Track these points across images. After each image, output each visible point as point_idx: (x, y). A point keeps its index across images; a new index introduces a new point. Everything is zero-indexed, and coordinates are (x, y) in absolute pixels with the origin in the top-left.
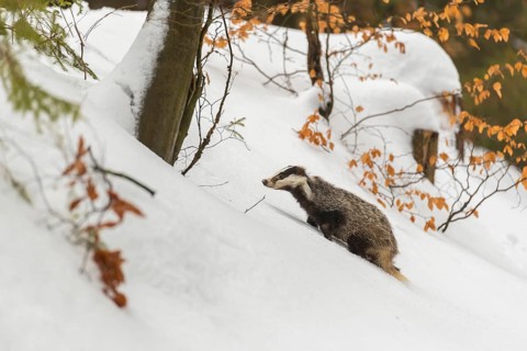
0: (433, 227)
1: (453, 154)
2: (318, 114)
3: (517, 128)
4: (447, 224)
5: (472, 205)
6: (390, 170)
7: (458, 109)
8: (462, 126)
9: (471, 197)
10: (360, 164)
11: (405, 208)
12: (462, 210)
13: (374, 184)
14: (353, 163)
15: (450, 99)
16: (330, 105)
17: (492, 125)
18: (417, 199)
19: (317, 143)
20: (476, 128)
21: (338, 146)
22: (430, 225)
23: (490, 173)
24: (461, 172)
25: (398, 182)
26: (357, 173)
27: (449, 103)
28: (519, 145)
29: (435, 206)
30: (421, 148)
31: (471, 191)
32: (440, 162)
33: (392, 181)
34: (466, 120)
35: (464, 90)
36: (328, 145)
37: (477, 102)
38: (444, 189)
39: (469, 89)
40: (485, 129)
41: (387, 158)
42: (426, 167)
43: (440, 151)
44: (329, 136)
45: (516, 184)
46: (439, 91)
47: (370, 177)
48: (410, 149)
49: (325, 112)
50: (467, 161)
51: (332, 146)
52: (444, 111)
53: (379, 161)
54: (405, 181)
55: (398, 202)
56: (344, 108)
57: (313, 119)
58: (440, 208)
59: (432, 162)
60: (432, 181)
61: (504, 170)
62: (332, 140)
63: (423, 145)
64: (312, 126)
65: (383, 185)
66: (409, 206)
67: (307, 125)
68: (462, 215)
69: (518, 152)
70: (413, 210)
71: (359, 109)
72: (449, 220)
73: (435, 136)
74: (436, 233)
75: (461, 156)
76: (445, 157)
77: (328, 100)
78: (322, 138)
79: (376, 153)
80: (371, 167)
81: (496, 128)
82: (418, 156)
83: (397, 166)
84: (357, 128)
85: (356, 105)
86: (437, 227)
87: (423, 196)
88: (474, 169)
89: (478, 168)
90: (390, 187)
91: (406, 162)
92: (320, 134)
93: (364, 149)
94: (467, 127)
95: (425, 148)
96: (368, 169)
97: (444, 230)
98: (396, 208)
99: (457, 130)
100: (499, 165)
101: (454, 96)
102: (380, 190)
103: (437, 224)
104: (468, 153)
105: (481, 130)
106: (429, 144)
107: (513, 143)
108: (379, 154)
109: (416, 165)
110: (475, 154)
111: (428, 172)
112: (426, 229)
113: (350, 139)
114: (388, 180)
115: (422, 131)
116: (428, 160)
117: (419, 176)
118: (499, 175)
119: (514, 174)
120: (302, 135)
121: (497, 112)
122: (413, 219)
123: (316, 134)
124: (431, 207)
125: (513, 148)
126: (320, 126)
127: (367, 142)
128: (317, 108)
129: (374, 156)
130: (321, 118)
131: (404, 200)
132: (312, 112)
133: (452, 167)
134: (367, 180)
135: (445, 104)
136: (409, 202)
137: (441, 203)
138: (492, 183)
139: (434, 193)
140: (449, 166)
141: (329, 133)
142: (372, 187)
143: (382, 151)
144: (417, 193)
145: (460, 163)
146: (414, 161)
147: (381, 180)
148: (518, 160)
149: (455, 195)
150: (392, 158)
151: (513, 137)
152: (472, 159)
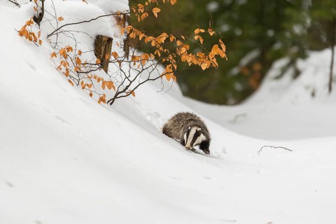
0: (104, 101)
1: (121, 53)
2: (33, 20)
3: (165, 38)
4: (113, 100)
5: (131, 88)
6: (78, 61)
7: (127, 24)
8: (128, 35)
9: (131, 82)
10: (58, 56)
11: (86, 87)
12: (124, 91)
13: (67, 70)
14: (54, 55)
15: (122, 16)
16: (41, 15)
17: (148, 36)
18: (95, 81)
19: (31, 40)
20: (138, 37)
21: (45, 43)
22: (102, 99)
23: (144, 68)
24: (125, 66)
25: (83, 69)
26: (56, 62)
27: (121, 19)
28: (165, 50)
29: (106, 87)
30: (100, 48)
31: (131, 79)
32: (112, 58)
33: (79, 68)
34: (131, 31)
35: (131, 11)
36: (38, 42)
37: (139, 20)
38: (114, 76)
39: (135, 11)
40: (144, 38)
41: (77, 53)
42: (102, 61)
43: (112, 51)
44: (39, 36)
45: (161, 76)
46: (115, 11)
47: (65, 65)
48: (93, 48)
49: (38, 19)
50: (130, 58)
51: (40, 42)
52: (117, 24)
53: (71, 54)
54: (88, 69)
55: (82, 83)
56: (51, 18)
57: (29, 23)
58: (110, 88)
59: (107, 57)
60: (106, 71)
61: (154, 66)
62: (41, 38)
63: (102, 45)
64: (28, 28)
65: (73, 70)
66: (90, 86)
67: (26, 26)
68: (124, 94)
69: (165, 55)
70: (92, 89)
71: (61, 19)
72: (116, 97)
73: (110, 40)
74: (106, 105)
75: (127, 55)
76: (115, 55)
77: (40, 11)
78: (34, 36)
79: (69, 49)
80: (65, 58)
81: (151, 38)
82: (97, 53)
83: (83, 59)
84: (58, 31)
85: (58, 16)
86: (107, 101)
87: (99, 80)
88: (134, 64)
89: (137, 64)
90: (78, 72)
91: (89, 56)
92: (34, 34)
93: (62, 46)
94: (131, 36)
95: (103, 48)
96: (63, 59)
97: (111, 104)
98: (80, 87)
99: (125, 37)
100: (151, 62)
101: (124, 15)
102: (71, 73)
103: (107, 99)
104: (131, 54)
105: (140, 39)
106: (106, 46)
107: (161, 49)
108: (72, 50)
109: (96, 59)
110: (135, 54)
111: (104, 64)
112: (99, 102)
113: (53, 38)
114: (76, 68)
115: (102, 36)
116: (104, 57)
117: (98, 66)
118: (150, 69)
119: (161, 70)
120: (21, 34)
121: (152, 27)
122: (91, 95)
123: (31, 33)
124: (104, 88)
125: (161, 52)
126: (34, 28)
127: (64, 41)
128: (32, 16)
129: (68, 51)
130: (35, 23)
131: (86, 81)
132: (29, 18)
133: (120, 62)
134: (62, 67)
135: (119, 19)
136: (89, 83)
137: (110, 85)
138: (145, 74)
139: (106, 78)
140: (118, 61)
141: (40, 32)
142: (65, 72)
143: (74, 48)
144: (95, 77)
145: (126, 59)
146: (95, 56)
147: (72, 67)
148: (164, 60)
149: (121, 81)
150: (80, 53)
151: (161, 44)
152: (133, 57)
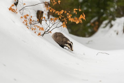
0: (40, 35)
1: (46, 17)
2: (14, 4)
3: (63, 12)
4: (43, 34)
5: (50, 30)
6: (31, 20)
7: (49, 6)
9: (50, 28)
10: (23, 18)
11: (34, 30)
12: (47, 31)
13: (26, 23)
14: (22, 17)
15: (47, 3)
16: (17, 3)
17: (57, 11)
18: (37, 27)
19: (13, 12)
20: (53, 11)
21: (18, 13)
22: (39, 34)
23: (55, 23)
24: (48, 22)
25: (32, 23)
26: (22, 20)
27: (47, 5)
28: (63, 16)
29: (41, 30)
30: (39, 15)
31: (50, 27)
32: (43, 19)
33: (31, 23)
34: (50, 9)
35: (51, 2)
36: (16, 12)
37: (53, 5)
38: (44, 26)
39: (52, 2)
40: (55, 12)
41: (30, 17)
42: (40, 20)
43: (43, 16)
44: (16, 10)
45: (61, 26)
46: (44, 2)
47: (26, 21)
48: (36, 15)
49: (16, 4)
50: (50, 19)
51: (17, 12)
52: (45, 6)
53: (28, 17)
54: (34, 23)
55: (32, 28)
56: (21, 4)
57: (13, 6)
58: (42, 30)
59: (41, 19)
60: (41, 24)
61: (58, 22)
62: (17, 11)
63: (39, 14)
64: (12, 7)
65: (29, 23)
66: (35, 29)
67: (11, 7)
69: (63, 18)
70: (36, 30)
71: (24, 4)
72: (44, 33)
73: (42, 12)
74: (40, 36)
75: (49, 18)
76: (44, 18)
77: (17, 1)
78: (15, 10)
79: (27, 15)
80: (26, 19)
81: (58, 12)
83: (32, 19)
84: (24, 9)
85: (24, 3)
86: (41, 35)
87: (38, 27)
88: (51, 21)
89: (52, 21)
90: (30, 24)
91: (35, 18)
92: (14, 10)
93: (25, 14)
94: (50, 11)
95: (40, 15)
96: (25, 19)
97: (43, 36)
98: (31, 29)
99: (48, 11)
100: (57, 21)
101: (48, 3)
102: (28, 24)
103: (41, 34)
104: (50, 18)
105: (54, 12)
106: (41, 14)
107: (61, 16)
108: (28, 16)
109: (37, 19)
110: (52, 18)
111: (40, 21)
112: (38, 35)
113: (22, 11)
114: (30, 22)
115: (39, 11)
116: (40, 18)
117: (38, 22)
118: (57, 23)
119: (61, 23)
120: (10, 9)
121: (58, 8)
122: (35, 32)
123: (13, 9)
124: (40, 30)
125: (61, 17)
126: (14, 7)
127: (26, 12)
128: (14, 3)
129: (27, 16)
130: (15, 5)
131: (34, 27)
132: (13, 4)
133: (46, 20)
134: (25, 22)
136: (35, 28)
137: (42, 29)
138: (55, 25)
139: (41, 26)
140: (45, 20)
141: (16, 9)
142: (26, 24)
143: (29, 15)
144: (37, 26)
145: (48, 20)
146: (37, 18)
147: (28, 22)
148: (62, 20)
149: (46, 27)
150: (31, 17)
151: (61, 14)
152: (51, 19)
